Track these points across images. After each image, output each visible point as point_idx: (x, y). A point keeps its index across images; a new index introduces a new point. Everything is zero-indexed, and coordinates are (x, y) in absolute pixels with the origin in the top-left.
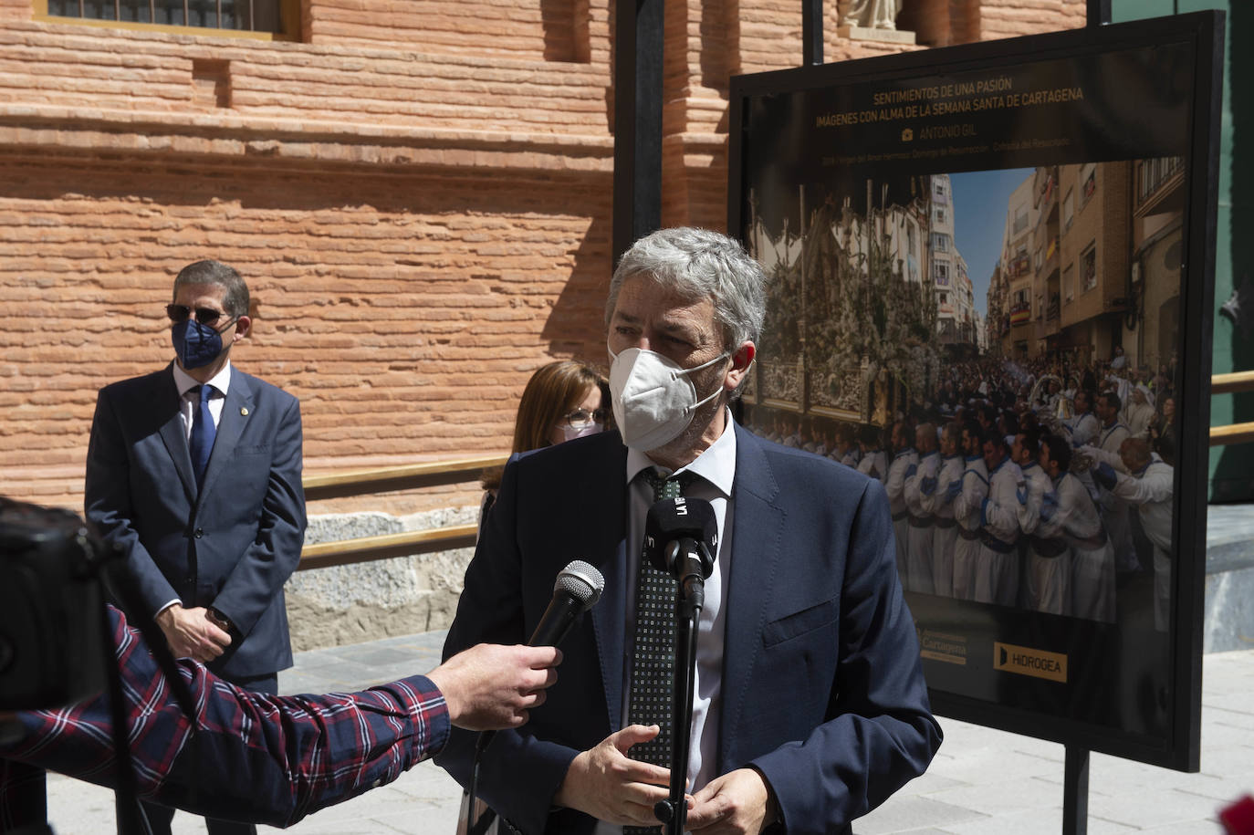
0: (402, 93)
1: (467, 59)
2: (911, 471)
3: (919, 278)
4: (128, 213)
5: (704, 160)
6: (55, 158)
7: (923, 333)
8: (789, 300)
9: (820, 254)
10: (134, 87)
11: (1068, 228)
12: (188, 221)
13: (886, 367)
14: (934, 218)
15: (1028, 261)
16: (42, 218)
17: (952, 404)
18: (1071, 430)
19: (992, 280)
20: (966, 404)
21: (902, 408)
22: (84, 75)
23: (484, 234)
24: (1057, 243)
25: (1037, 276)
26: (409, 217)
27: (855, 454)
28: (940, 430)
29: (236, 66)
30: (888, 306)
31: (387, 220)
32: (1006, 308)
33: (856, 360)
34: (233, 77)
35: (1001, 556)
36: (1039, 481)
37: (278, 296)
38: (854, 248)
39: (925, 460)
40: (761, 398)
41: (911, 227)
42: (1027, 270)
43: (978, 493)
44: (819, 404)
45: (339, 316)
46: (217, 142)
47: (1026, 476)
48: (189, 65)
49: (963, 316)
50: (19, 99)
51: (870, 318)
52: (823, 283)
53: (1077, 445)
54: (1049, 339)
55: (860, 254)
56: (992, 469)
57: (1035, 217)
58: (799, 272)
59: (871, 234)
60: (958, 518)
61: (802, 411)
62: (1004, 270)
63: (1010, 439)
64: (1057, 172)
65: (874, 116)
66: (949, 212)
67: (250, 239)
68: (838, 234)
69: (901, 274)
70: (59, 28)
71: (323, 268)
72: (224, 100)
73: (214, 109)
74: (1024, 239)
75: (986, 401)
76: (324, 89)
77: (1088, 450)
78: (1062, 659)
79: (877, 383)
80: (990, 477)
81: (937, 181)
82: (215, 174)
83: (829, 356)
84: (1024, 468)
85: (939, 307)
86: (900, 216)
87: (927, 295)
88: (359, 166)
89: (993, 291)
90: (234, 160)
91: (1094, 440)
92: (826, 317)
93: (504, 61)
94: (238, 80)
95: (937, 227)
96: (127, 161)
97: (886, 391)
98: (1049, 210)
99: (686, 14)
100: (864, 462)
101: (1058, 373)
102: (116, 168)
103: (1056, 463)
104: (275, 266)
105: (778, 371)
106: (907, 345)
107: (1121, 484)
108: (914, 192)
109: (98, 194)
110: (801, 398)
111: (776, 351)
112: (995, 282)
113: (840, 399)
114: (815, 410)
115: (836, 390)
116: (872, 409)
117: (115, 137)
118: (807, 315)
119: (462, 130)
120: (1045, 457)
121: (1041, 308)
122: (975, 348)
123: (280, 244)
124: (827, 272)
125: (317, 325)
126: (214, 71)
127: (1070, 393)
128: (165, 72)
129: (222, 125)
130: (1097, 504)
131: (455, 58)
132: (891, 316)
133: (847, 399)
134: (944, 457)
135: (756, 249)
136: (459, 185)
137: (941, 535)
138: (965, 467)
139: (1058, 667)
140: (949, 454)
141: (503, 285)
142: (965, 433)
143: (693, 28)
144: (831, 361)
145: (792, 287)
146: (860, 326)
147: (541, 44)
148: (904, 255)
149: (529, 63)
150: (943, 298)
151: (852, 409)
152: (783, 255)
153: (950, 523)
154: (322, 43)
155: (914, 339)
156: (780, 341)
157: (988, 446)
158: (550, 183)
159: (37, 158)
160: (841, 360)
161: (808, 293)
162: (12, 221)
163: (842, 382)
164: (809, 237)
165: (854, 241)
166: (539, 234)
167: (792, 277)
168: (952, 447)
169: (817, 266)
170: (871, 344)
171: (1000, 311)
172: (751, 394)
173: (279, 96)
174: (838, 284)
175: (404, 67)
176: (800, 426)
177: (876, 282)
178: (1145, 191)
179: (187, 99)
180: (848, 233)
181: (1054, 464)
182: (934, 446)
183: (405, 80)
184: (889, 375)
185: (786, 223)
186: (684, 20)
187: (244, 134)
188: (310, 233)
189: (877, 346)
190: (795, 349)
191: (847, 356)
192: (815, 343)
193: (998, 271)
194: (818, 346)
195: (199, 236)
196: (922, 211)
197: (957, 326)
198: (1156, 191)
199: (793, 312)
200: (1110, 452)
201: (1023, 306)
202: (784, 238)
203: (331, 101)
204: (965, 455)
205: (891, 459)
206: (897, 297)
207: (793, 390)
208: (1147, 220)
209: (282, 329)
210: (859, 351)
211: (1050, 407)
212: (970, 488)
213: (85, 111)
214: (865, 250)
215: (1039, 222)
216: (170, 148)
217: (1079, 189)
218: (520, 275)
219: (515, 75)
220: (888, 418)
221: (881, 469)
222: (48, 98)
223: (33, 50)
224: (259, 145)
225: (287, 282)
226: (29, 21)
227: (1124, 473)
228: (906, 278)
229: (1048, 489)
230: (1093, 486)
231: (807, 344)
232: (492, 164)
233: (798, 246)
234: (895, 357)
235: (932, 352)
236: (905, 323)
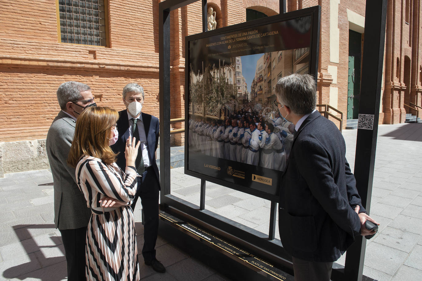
0: (128, 57)
1: (140, 52)
2: (231, 131)
3: (232, 83)
4: (77, 78)
5: (183, 70)
6: (62, 68)
7: (234, 97)
8: (200, 89)
9: (207, 78)
10: (77, 55)
11: (274, 69)
12: (88, 80)
13: (224, 105)
14: (237, 68)
15: (262, 78)
16: (60, 80)
17: (241, 115)
18: (274, 122)
19: (252, 83)
20: (245, 115)
21: (228, 116)
22: (68, 53)
23: (144, 83)
24: (271, 73)
25: (265, 82)
26: (130, 79)
27: (216, 127)
28: (238, 121)
29: (97, 52)
30: (225, 90)
31: (126, 80)
32: (256, 90)
33: (217, 104)
34: (96, 54)
35: (254, 153)
36: (265, 134)
37: (106, 94)
38: (216, 76)
39: (234, 128)
40: (193, 113)
41: (230, 70)
42: (262, 80)
43: (248, 137)
44: (207, 114)
45: (118, 97)
46: (93, 65)
47: (261, 133)
48: (88, 51)
49: (244, 92)
50: (55, 57)
51: (220, 94)
52: (208, 85)
53: (276, 126)
54: (268, 98)
55: (217, 78)
56: (252, 131)
57: (264, 66)
58: (202, 83)
59: (220, 73)
60: (243, 143)
61: (203, 116)
62: (256, 80)
63: (257, 124)
64: (271, 54)
65: (220, 43)
66: (240, 66)
67: (100, 83)
68: (212, 73)
69: (228, 82)
70: (62, 44)
71: (114, 89)
72: (95, 58)
73: (93, 60)
74: (261, 72)
75: (250, 114)
76: (114, 56)
77: (279, 127)
78: (271, 180)
79: (222, 109)
80: (251, 133)
81: (237, 58)
82: (93, 72)
83: (210, 103)
84: (260, 131)
85: (238, 90)
86: (228, 68)
87: (235, 87)
88: (120, 70)
89: (252, 86)
90: (97, 69)
91: (281, 125)
92: (209, 93)
93: (147, 52)
94: (97, 54)
95: (237, 70)
96: (76, 69)
97: (224, 111)
98: (269, 64)
99: (179, 45)
100: (218, 128)
101: (271, 107)
102: (74, 70)
103: (270, 130)
104: (105, 88)
105: (197, 107)
106: (229, 100)
107: (288, 136)
108: (231, 62)
109: (71, 75)
110: (203, 113)
111: (197, 102)
112: (253, 84)
113: (213, 113)
114: (207, 116)
115: (211, 111)
116: (221, 116)
117: (73, 64)
118: (204, 93)
119: (140, 64)
120: (267, 129)
121: (266, 90)
122: (247, 100)
123: (106, 84)
124: (209, 83)
125: (114, 99)
126: (93, 53)
127: (273, 112)
128: (83, 53)
129: (94, 62)
130: (281, 141)
131: (138, 51)
132: (225, 93)
133: (214, 113)
134: (239, 128)
135: (192, 77)
136: (139, 74)
137: (239, 147)
138: (245, 131)
139: (269, 182)
140: (241, 127)
141: (148, 92)
142: (245, 122)
143: (181, 47)
144: (210, 104)
145: (201, 86)
146: (217, 95)
147: (154, 50)
148: (229, 77)
149: (152, 53)
150: (239, 88)
151: (215, 116)
152: (198, 79)
153: (241, 144)
154: (113, 48)
155: (231, 98)
156: (198, 99)
157: (251, 125)
158: (155, 74)
159: (59, 68)
160: (213, 104)
161: (204, 88)
162: (54, 80)
163: (213, 109)
164: (205, 74)
165: (216, 75)
166: (154, 83)
167: (200, 84)
168: (241, 125)
169: (207, 81)
170: (220, 100)
171: (254, 91)
172: (191, 112)
173: (105, 57)
174: (212, 85)
175: (129, 53)
176: (203, 120)
177: (221, 84)
178: (297, 57)
179: (88, 58)
180: (214, 73)
181: (269, 130)
182: (237, 125)
183: (129, 55)
184: (225, 108)
185: (199, 71)
186: (179, 46)
187: (99, 64)
188: (112, 82)
189: (222, 100)
190: (202, 101)
191: (214, 103)
192: (206, 100)
193: (254, 81)
194: (207, 101)
195: (91, 83)
196: (233, 66)
197: (243, 95)
198: (300, 57)
199: (201, 92)
200: (285, 128)
201: (261, 89)
202: (199, 75)
203: (115, 58)
204: (245, 128)
205: (225, 128)
206: (227, 88)
207: (201, 111)
208: (297, 65)
209: (107, 100)
210: (217, 102)
211: (268, 116)
212: (246, 136)
213: (67, 60)
214: (219, 77)
215: (266, 67)
216: (84, 66)
217: (277, 58)
218: (151, 90)
219: (149, 55)
220: (225, 118)
221: (223, 130)
222: (61, 57)
223: (57, 48)
224: (101, 66)
225: (108, 91)
226: (57, 43)
227: (289, 133)
228: (229, 83)
229: (268, 137)
230: (280, 136)
231: (204, 100)
232: (145, 70)
233: (202, 76)
234: (226, 103)
235: (236, 102)
236: (229, 94)
